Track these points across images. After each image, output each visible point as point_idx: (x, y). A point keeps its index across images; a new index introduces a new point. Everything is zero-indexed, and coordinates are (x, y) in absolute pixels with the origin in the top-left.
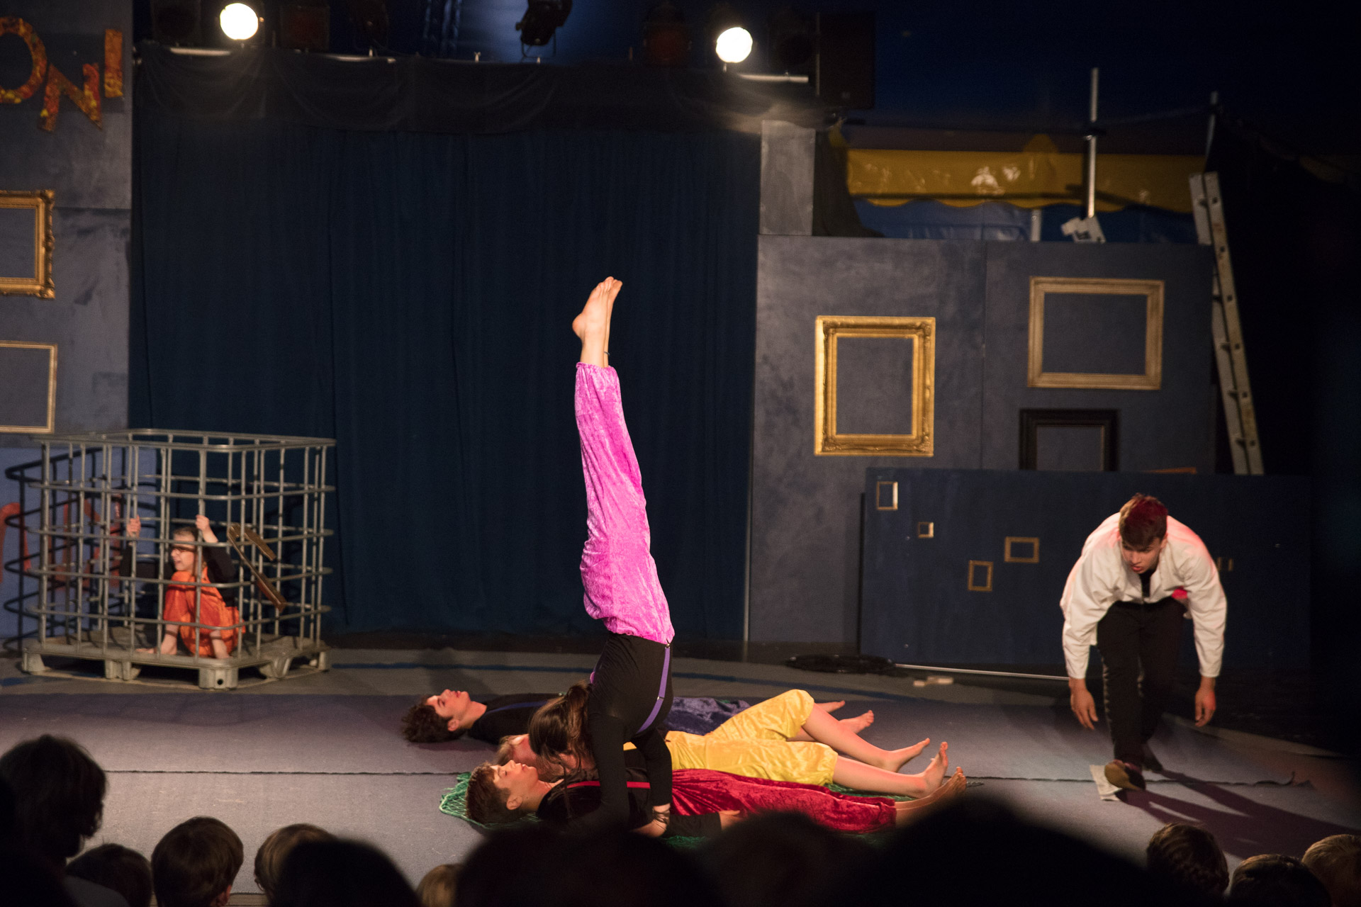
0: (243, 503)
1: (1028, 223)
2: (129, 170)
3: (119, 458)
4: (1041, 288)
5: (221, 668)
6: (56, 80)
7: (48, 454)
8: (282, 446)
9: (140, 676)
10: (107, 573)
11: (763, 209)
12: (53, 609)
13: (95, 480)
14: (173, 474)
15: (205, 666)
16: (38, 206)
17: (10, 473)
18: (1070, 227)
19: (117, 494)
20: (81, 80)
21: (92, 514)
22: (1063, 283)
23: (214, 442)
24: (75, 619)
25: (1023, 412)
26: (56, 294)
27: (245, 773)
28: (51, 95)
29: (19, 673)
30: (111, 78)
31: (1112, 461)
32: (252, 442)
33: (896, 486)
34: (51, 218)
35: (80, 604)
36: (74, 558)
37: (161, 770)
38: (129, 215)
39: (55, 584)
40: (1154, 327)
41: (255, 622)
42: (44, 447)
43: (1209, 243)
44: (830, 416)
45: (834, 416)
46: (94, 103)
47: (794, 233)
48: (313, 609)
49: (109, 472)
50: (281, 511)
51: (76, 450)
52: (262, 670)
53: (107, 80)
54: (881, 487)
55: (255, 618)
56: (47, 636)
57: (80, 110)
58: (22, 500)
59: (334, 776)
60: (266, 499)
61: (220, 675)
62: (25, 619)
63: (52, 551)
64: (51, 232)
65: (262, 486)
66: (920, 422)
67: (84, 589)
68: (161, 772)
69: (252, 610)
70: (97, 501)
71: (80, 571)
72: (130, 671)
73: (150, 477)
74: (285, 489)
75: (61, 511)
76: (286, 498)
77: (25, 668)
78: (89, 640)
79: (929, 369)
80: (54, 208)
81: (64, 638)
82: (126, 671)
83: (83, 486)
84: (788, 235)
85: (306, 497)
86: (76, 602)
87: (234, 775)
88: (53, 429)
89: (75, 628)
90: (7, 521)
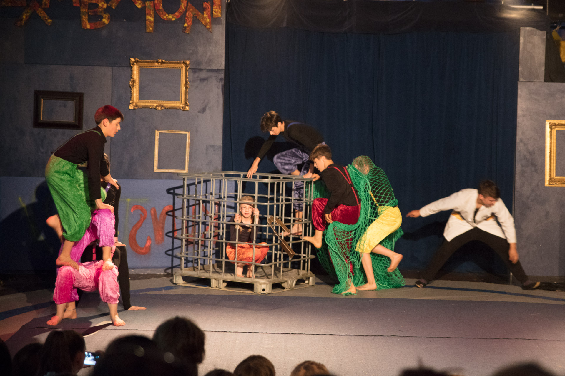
0: (275, 206)
2: (224, 51)
3: (218, 184)
5: (264, 283)
6: (191, 10)
7: (186, 183)
9: (227, 286)
10: (212, 238)
11: (520, 69)
12: (187, 254)
13: (207, 195)
15: (257, 282)
16: (182, 68)
17: (168, 191)
19: (217, 201)
20: (202, 10)
21: (206, 211)
24: (197, 259)
26: (190, 109)
27: (275, 333)
28: (188, 16)
29: (172, 284)
30: (215, 9)
34: (188, 73)
35: (200, 252)
36: (197, 231)
37: (237, 331)
38: (223, 72)
39: (188, 242)
41: (280, 262)
42: (184, 179)
44: (552, 168)
45: (555, 168)
46: (208, 20)
47: (535, 80)
48: (307, 257)
49: (214, 191)
51: (199, 181)
52: (283, 285)
53: (214, 10)
55: (280, 260)
56: (184, 267)
57: (202, 23)
58: (174, 204)
59: (317, 335)
60: (286, 205)
61: (264, 287)
62: (174, 259)
63: (187, 227)
64: (188, 80)
65: (284, 199)
67: (202, 245)
68: (237, 332)
69: (278, 257)
70: (208, 204)
71: (200, 237)
72: (222, 283)
73: (232, 193)
75: (191, 209)
77: (174, 282)
78: (204, 269)
80: (189, 69)
81: (192, 268)
82: (221, 284)
83: (202, 198)
84: (532, 82)
86: (198, 252)
87: (271, 334)
88: (188, 171)
89: (197, 263)
90: (167, 213)
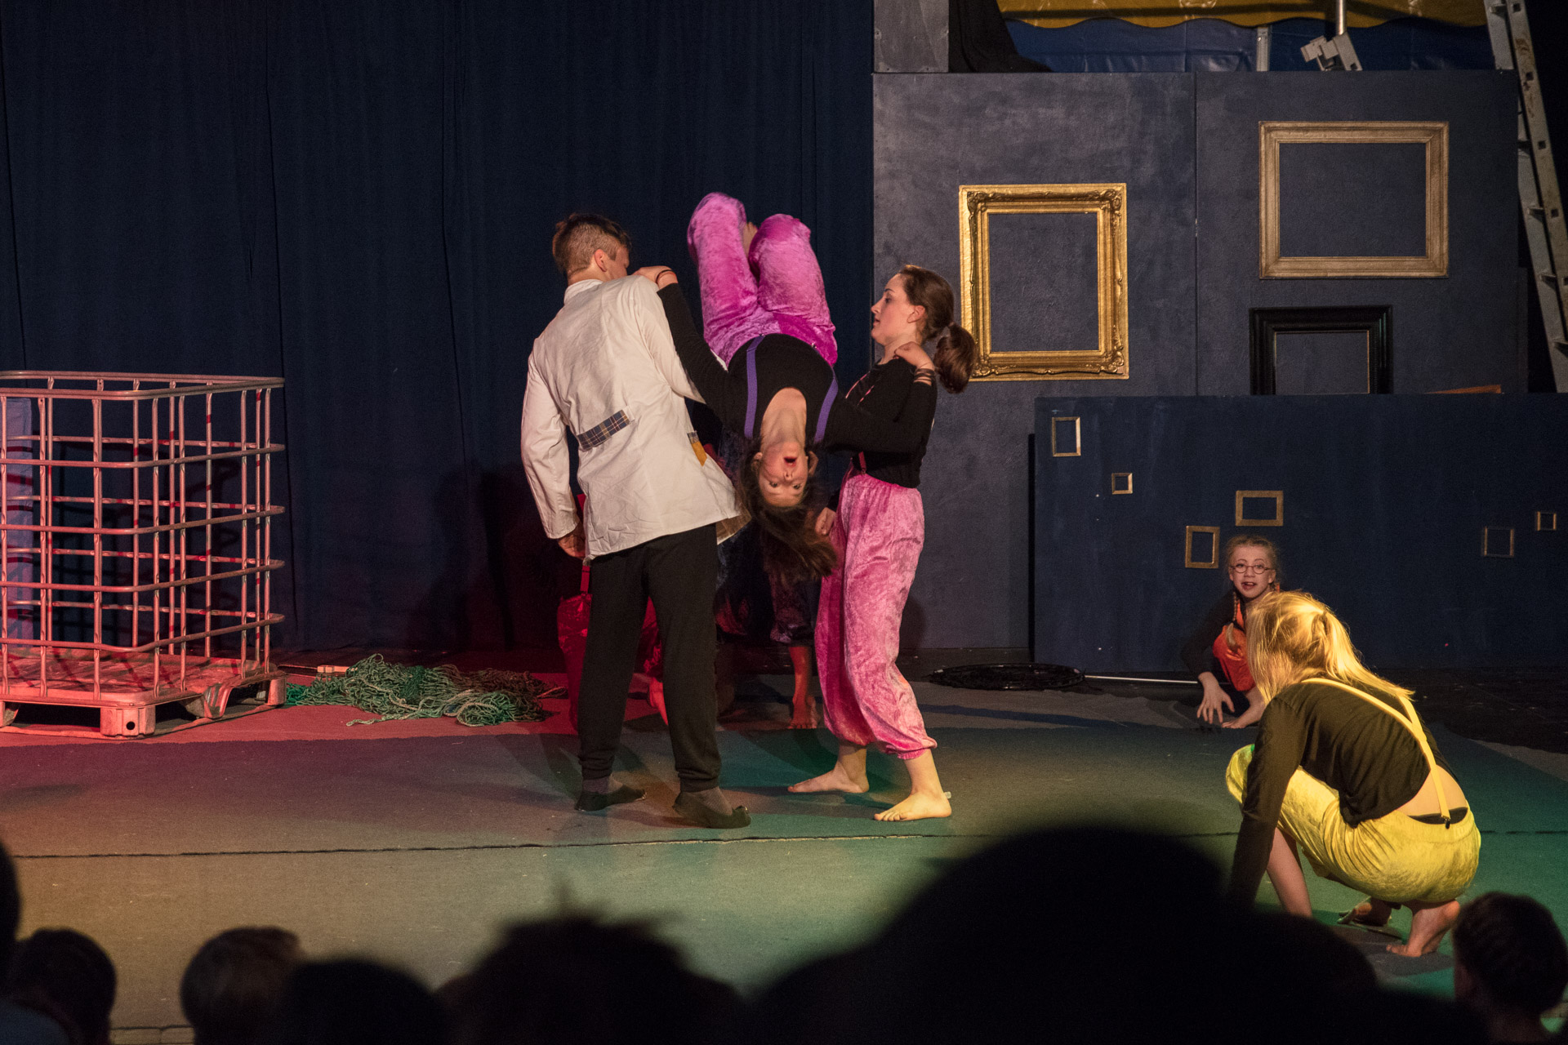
0: (156, 471)
1: (1253, 48)
4: (1275, 137)
5: (131, 706)
8: (210, 389)
14: (54, 434)
15: (109, 704)
18: (1311, 51)
22: (1306, 130)
23: (110, 386)
25: (1253, 312)
27: (172, 855)
31: (1383, 381)
32: (167, 385)
33: (1078, 421)
40: (1436, 187)
41: (177, 639)
43: (1511, 67)
44: (981, 326)
45: (988, 326)
47: (923, 69)
48: (258, 619)
50: (209, 482)
54: (1058, 422)
55: (177, 634)
60: (188, 465)
61: (130, 715)
65: (182, 448)
66: (1110, 331)
69: (172, 623)
73: (25, 438)
74: (214, 450)
76: (214, 462)
79: (1119, 255)
84: (914, 72)
85: (244, 460)
87: (158, 859)
